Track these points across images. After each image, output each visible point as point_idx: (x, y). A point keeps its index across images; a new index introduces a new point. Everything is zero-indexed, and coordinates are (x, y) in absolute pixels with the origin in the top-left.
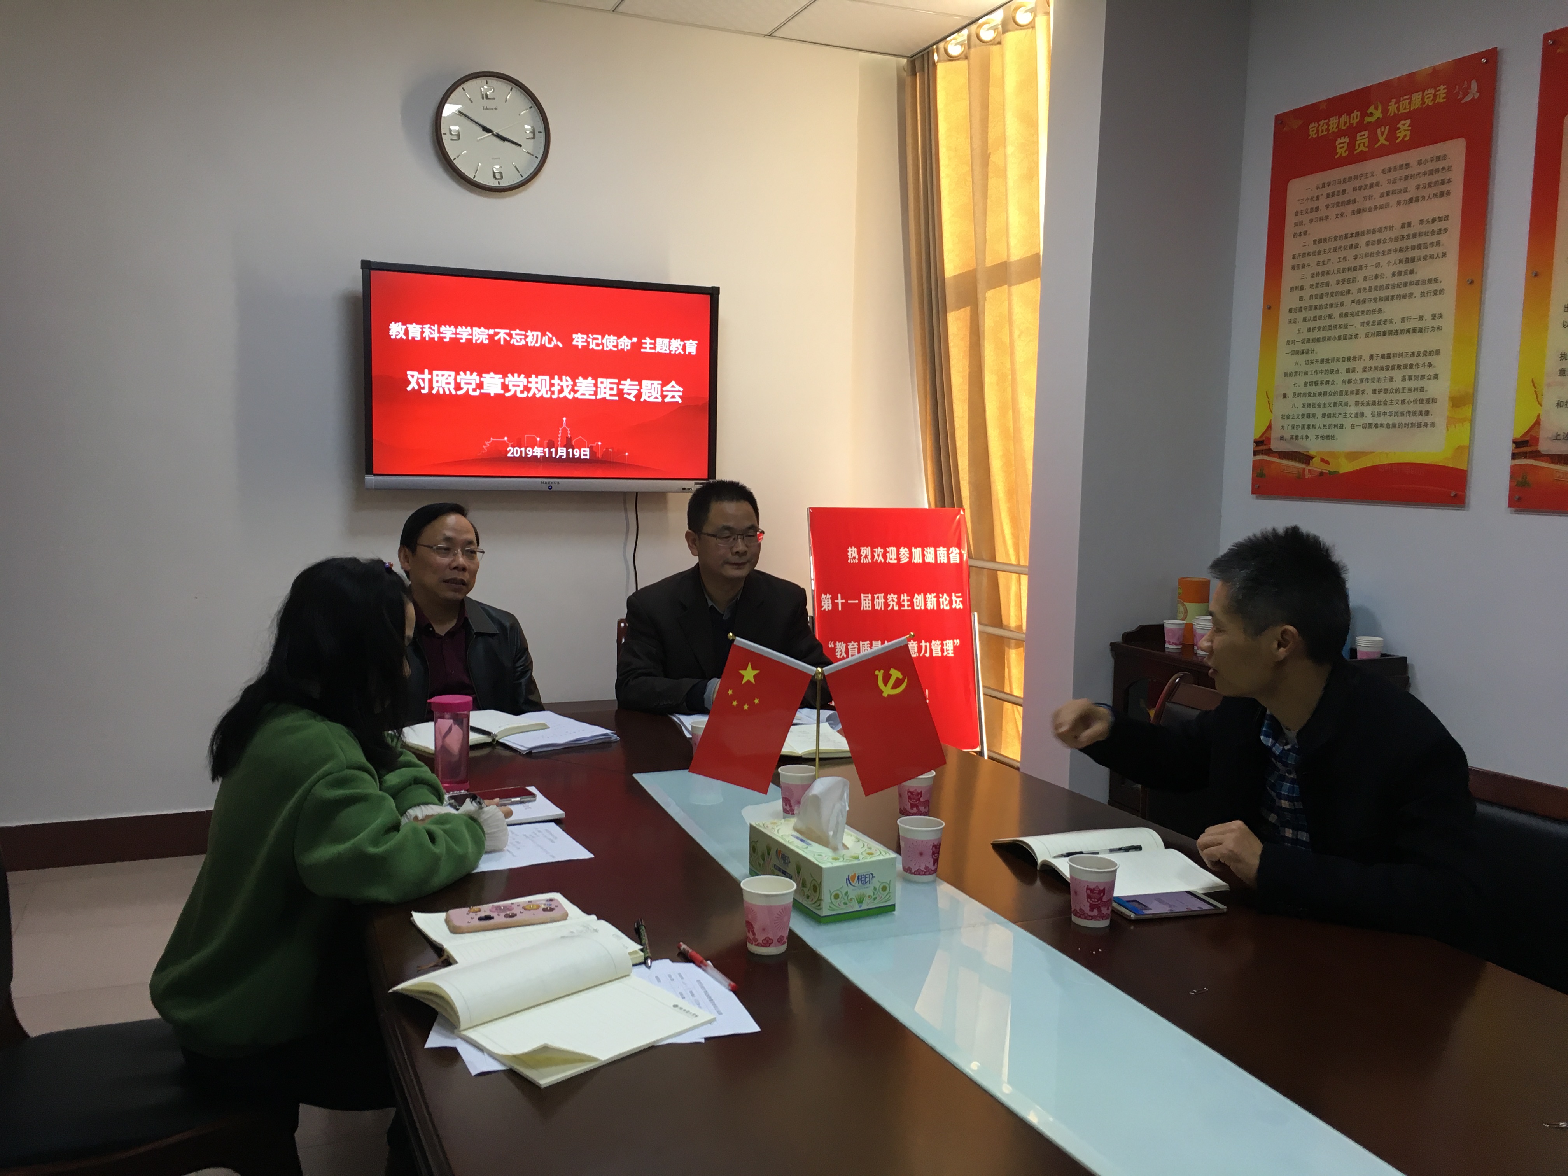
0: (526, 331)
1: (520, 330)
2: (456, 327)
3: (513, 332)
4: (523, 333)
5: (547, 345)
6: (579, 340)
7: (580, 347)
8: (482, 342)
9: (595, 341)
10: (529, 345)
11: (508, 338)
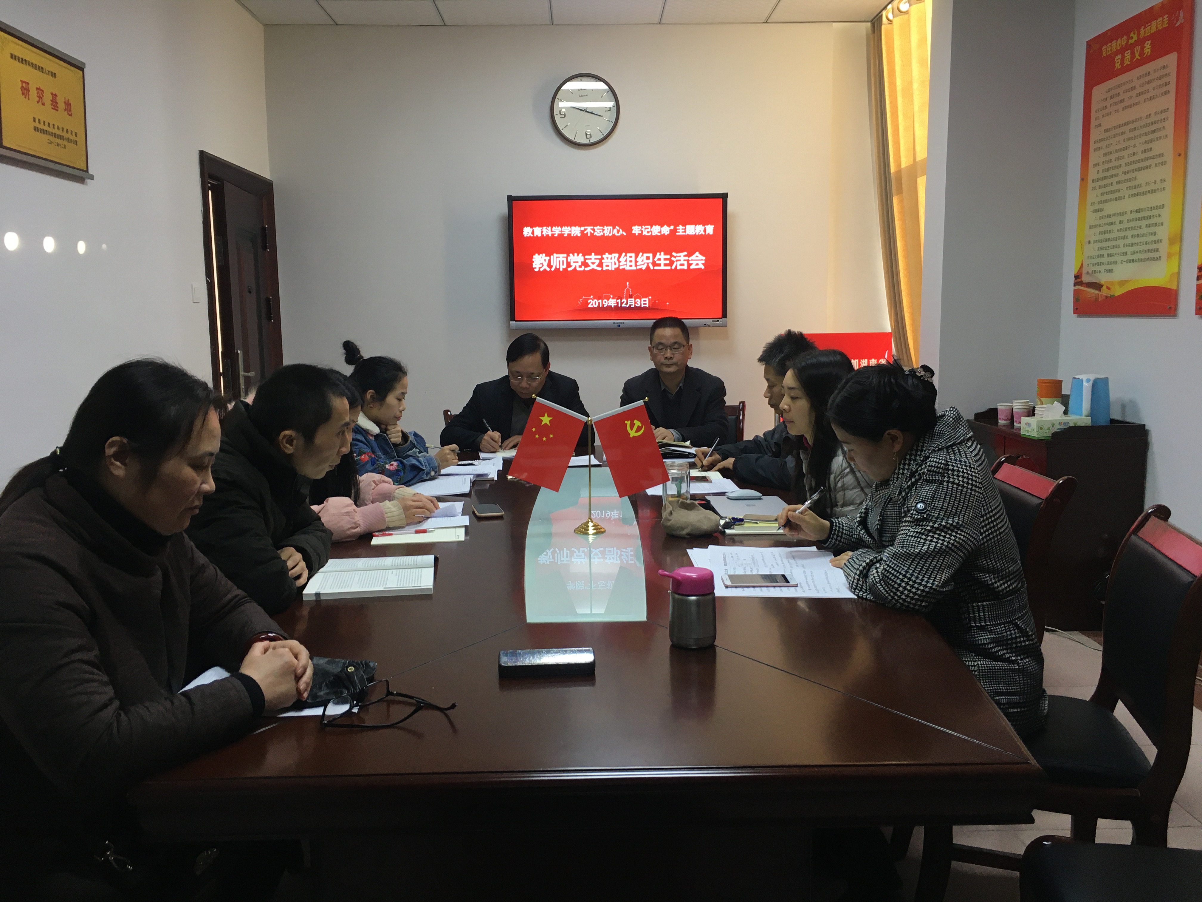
0: (604, 227)
1: (600, 226)
2: (561, 227)
3: (595, 228)
4: (602, 228)
5: (617, 234)
6: (636, 230)
7: (637, 235)
8: (577, 235)
9: (647, 230)
10: (606, 235)
11: (592, 232)
